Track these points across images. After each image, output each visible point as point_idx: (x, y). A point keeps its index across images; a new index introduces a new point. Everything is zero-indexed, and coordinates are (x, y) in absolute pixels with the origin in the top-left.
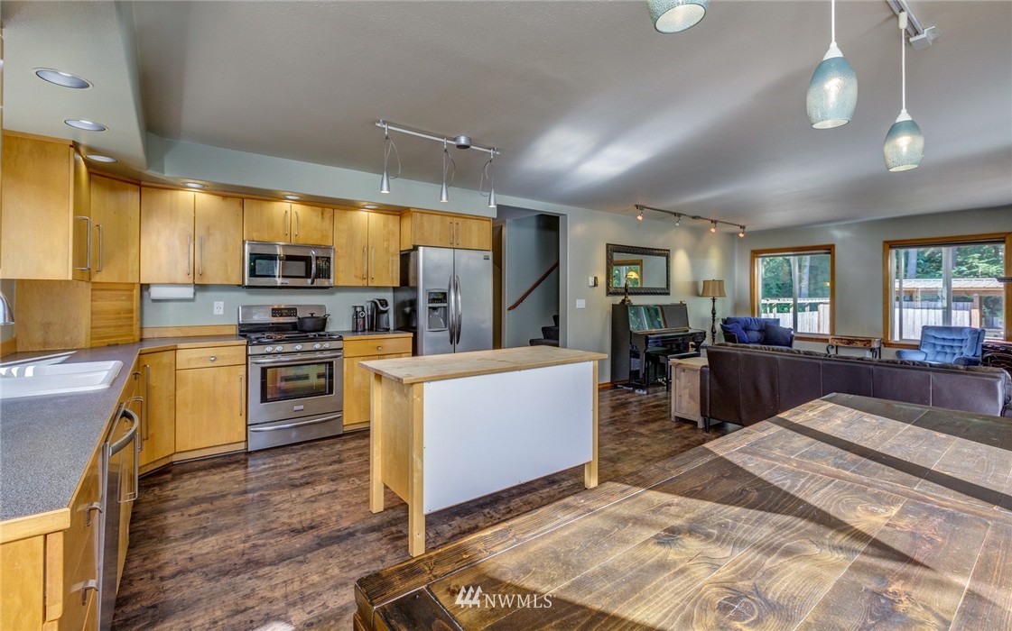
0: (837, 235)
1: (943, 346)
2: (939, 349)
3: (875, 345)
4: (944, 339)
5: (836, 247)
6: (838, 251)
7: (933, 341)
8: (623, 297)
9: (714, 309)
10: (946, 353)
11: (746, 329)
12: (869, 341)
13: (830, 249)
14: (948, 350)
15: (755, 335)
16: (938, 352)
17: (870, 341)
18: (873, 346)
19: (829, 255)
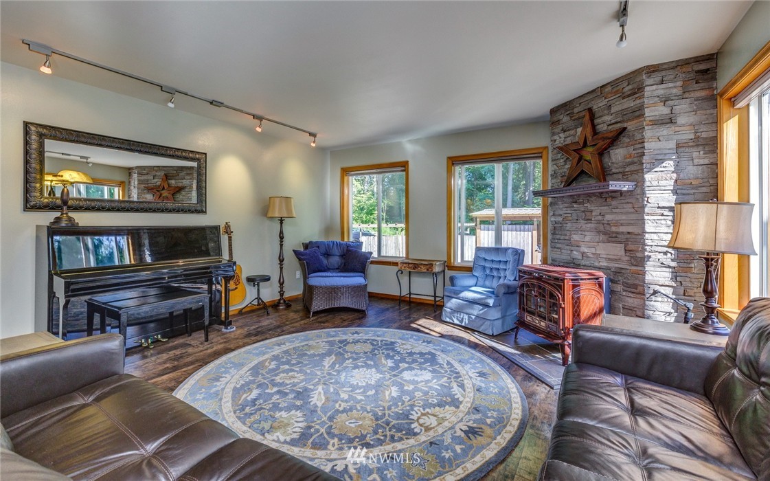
0: (409, 148)
1: (491, 269)
2: (488, 272)
3: (437, 269)
4: (492, 261)
5: (410, 163)
6: (411, 166)
7: (483, 263)
8: (58, 214)
9: (281, 232)
10: (493, 276)
11: (327, 254)
12: (430, 265)
13: (404, 166)
14: (495, 273)
15: (335, 260)
16: (487, 276)
17: (432, 265)
18: (434, 271)
19: (404, 173)
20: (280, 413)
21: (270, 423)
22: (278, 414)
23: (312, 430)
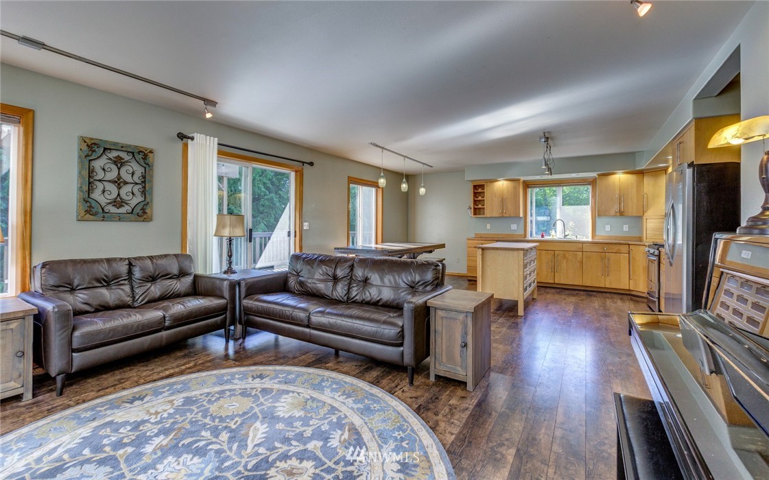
20: (300, 414)
21: (308, 407)
22: (302, 413)
23: (271, 400)
